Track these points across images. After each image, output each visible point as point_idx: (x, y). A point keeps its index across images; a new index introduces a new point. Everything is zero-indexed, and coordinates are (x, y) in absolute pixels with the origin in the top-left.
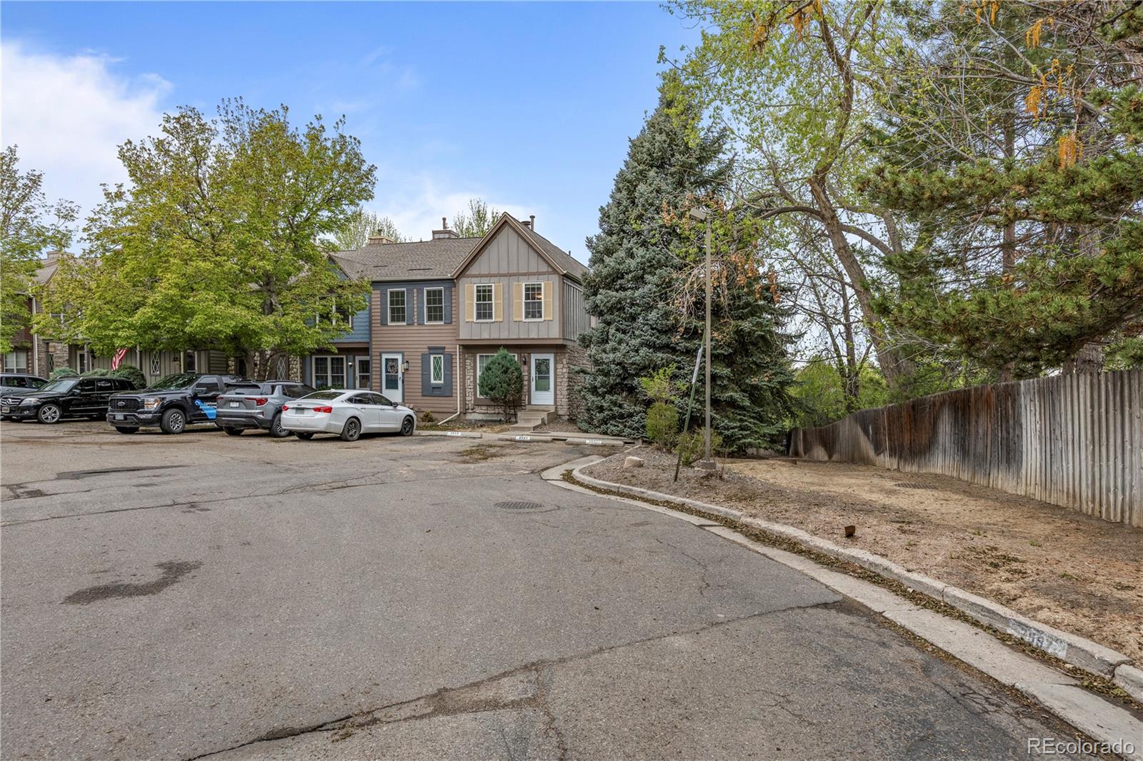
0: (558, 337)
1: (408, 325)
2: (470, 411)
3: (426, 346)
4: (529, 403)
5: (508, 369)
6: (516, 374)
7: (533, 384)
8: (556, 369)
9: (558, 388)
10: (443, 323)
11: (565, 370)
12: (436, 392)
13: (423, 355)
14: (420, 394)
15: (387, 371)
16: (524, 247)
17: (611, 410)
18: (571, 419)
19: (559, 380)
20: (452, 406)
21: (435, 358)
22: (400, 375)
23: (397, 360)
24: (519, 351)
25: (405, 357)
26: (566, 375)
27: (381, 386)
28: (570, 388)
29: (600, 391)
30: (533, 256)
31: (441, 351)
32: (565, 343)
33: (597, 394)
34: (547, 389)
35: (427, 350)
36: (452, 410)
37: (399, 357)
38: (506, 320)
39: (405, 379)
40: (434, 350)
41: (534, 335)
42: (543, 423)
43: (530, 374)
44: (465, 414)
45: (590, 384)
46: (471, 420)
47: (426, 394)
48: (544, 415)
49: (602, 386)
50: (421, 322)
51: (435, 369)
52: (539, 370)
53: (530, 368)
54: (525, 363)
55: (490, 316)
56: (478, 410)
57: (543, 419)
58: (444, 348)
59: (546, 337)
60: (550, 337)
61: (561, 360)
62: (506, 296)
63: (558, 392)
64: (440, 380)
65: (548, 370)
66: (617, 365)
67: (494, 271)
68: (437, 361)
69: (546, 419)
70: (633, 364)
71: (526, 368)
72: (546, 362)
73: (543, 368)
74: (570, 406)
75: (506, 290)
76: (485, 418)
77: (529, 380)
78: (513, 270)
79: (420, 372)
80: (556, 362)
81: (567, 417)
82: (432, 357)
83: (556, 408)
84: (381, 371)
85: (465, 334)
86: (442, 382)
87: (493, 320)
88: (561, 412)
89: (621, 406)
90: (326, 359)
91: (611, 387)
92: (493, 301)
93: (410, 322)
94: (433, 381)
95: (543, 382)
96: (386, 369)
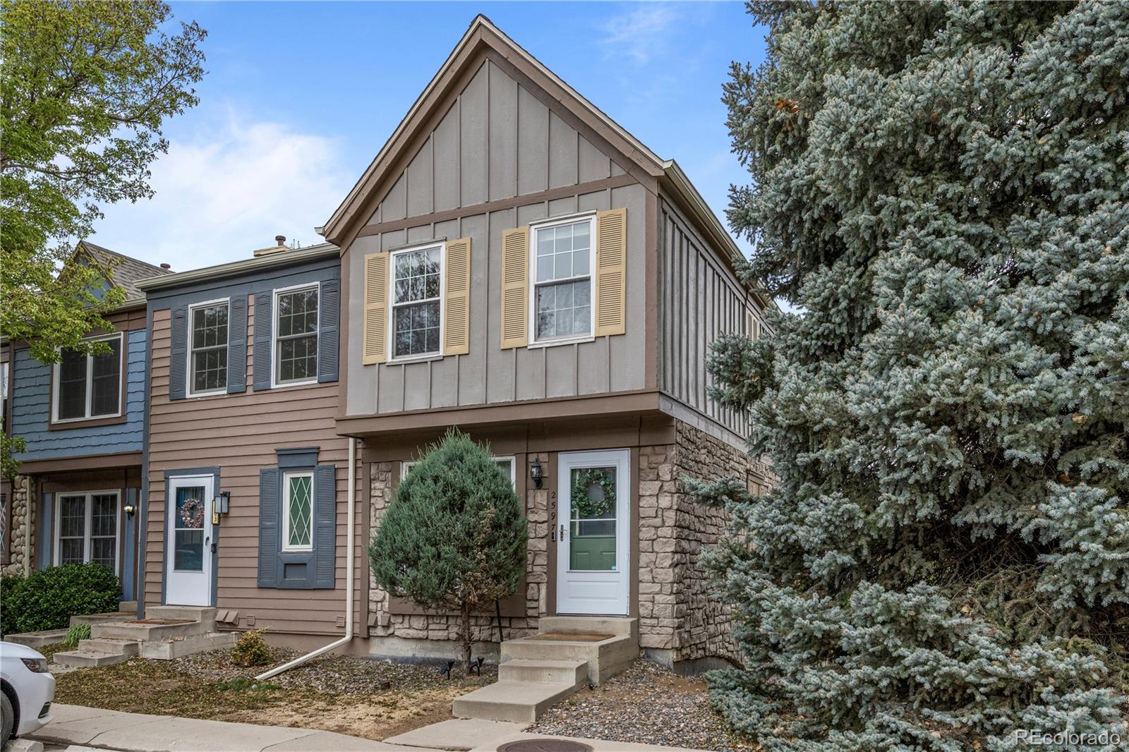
0: (640, 386)
1: (229, 394)
2: (380, 631)
3: (271, 449)
4: (551, 609)
5: (464, 494)
6: (490, 512)
7: (563, 548)
8: (636, 497)
9: (644, 559)
10: (313, 381)
11: (665, 501)
12: (295, 577)
13: (263, 473)
14: (254, 584)
15: (179, 523)
16: (535, 115)
17: (884, 657)
18: (687, 660)
19: (646, 533)
20: (333, 616)
21: (294, 480)
22: (208, 531)
23: (202, 489)
24: (522, 446)
25: (223, 483)
26: (671, 517)
27: (164, 562)
28: (684, 561)
29: (818, 566)
30: (566, 138)
31: (307, 461)
32: (665, 407)
33: (806, 584)
34: (606, 562)
35: (274, 460)
36: (333, 629)
37: (207, 482)
38: (479, 350)
39: (221, 543)
40: (292, 457)
41: (562, 389)
42: (585, 682)
43: (554, 516)
44: (367, 639)
45: (768, 536)
46: (381, 659)
47: (267, 581)
48: (589, 653)
49: (832, 542)
50: (261, 385)
51: (294, 511)
52: (582, 504)
53: (553, 496)
54: (539, 483)
55: (434, 345)
56: (400, 629)
57: (582, 670)
58: (317, 451)
59: (604, 390)
60: (617, 389)
61: (653, 468)
62: (480, 275)
63: (644, 574)
64: (306, 541)
65: (611, 501)
66: (932, 423)
67: (446, 204)
68: (299, 487)
69: (595, 666)
70: (1027, 412)
71: (541, 498)
72: (608, 475)
73: (597, 495)
74: (684, 618)
75: (481, 256)
76: (420, 655)
77: (552, 538)
78: (504, 192)
79: (256, 522)
80: (637, 476)
81: (672, 656)
82: (287, 478)
83: (636, 626)
84: (166, 522)
85: (360, 402)
86: (308, 548)
87: (441, 353)
88: (650, 640)
89: (940, 640)
90: (83, 499)
91: (878, 547)
92: (442, 298)
93: (237, 387)
94: (287, 547)
95: (594, 543)
96: (178, 517)
